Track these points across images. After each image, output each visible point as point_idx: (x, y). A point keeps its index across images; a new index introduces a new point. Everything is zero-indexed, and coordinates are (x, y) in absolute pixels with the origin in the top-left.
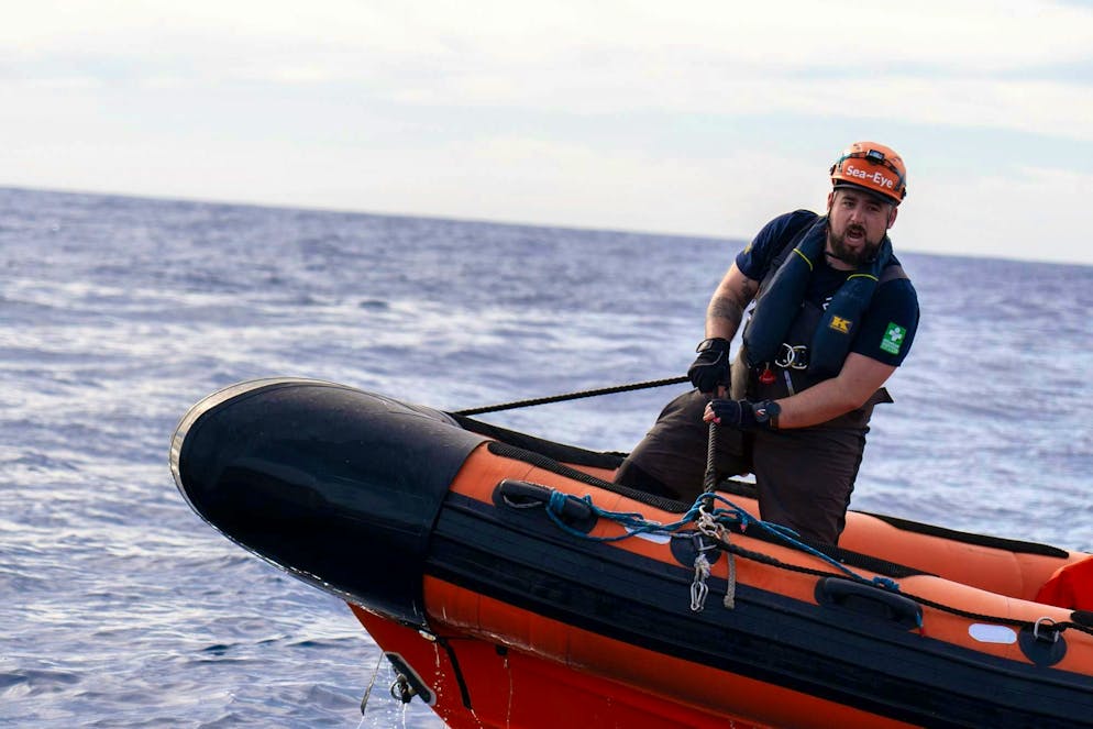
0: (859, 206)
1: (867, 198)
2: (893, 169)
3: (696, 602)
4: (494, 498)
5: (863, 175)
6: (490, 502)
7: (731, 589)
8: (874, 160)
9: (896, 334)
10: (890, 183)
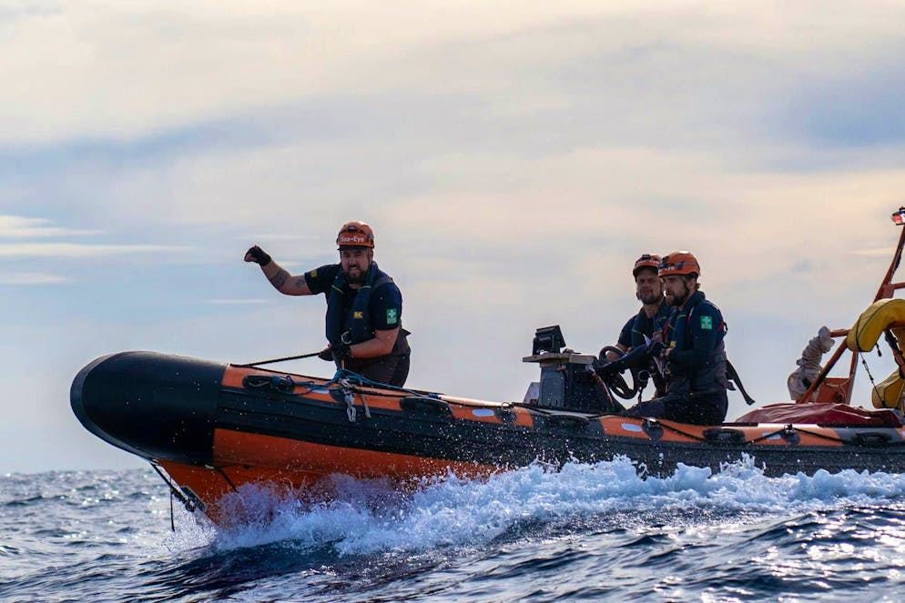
0: (352, 255)
1: (355, 251)
2: (362, 232)
3: (352, 418)
4: (244, 385)
5: (349, 239)
6: (242, 387)
7: (367, 409)
8: (351, 230)
9: (392, 313)
10: (362, 240)
